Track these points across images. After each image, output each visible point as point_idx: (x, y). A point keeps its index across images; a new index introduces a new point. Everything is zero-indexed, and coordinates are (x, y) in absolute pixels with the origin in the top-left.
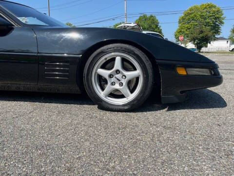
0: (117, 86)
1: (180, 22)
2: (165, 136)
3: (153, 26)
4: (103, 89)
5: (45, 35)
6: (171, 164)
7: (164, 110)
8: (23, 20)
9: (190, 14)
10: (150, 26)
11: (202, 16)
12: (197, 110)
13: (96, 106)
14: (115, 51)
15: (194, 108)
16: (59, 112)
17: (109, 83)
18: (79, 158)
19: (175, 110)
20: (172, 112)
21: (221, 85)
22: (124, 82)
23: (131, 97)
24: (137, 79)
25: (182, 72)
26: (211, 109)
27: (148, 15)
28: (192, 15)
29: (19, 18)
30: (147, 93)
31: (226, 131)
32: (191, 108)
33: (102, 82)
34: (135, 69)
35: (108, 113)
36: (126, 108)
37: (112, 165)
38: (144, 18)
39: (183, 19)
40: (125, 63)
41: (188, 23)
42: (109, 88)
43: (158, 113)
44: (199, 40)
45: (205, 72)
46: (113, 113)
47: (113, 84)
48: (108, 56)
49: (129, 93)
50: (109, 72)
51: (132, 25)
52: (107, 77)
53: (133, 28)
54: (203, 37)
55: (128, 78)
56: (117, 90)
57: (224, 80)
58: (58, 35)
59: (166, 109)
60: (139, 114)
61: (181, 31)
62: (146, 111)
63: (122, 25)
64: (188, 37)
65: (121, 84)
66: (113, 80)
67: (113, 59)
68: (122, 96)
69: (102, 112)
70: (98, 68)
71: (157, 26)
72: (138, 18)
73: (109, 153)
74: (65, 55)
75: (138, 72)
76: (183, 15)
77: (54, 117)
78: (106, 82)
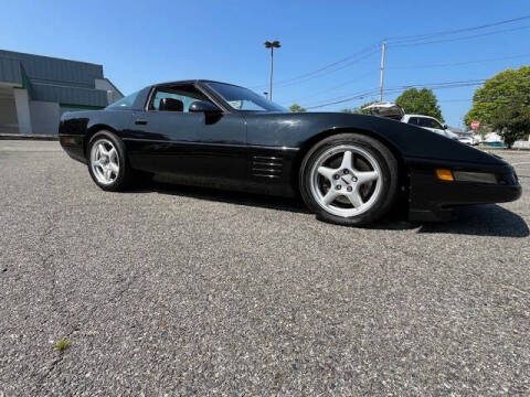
0: (343, 191)
1: (475, 99)
2: (404, 264)
3: (427, 106)
4: (324, 193)
5: (257, 121)
6: (401, 299)
7: (413, 231)
8: (235, 105)
9: (498, 84)
10: (421, 107)
11: (520, 88)
12: (469, 237)
13: (314, 216)
14: (344, 143)
15: (466, 233)
16: (267, 219)
17: (333, 186)
18: (280, 273)
19: (431, 232)
20: (425, 235)
21: (517, 201)
22: (354, 185)
23: (363, 207)
24: (375, 182)
25: (446, 177)
26: (496, 238)
27: (419, 89)
28: (501, 87)
29: (230, 103)
30: (387, 203)
31: (509, 271)
32: (459, 233)
33: (324, 184)
34: (372, 170)
35: (328, 227)
36: (354, 221)
37: (318, 286)
38: (411, 95)
39: (482, 93)
40: (359, 160)
41: (492, 100)
42: (332, 192)
43: (402, 234)
44: (511, 127)
45: (488, 178)
46: (336, 227)
47: (338, 187)
48: (334, 150)
49: (361, 202)
50: (334, 171)
51: (388, 105)
52: (330, 178)
53: (389, 110)
54: (518, 123)
55: (360, 181)
56: (343, 196)
57: (523, 193)
58: (273, 122)
59: (417, 229)
60: (373, 232)
61: (476, 114)
62: (384, 229)
63: (373, 106)
64: (489, 123)
65: (350, 189)
66: (339, 182)
67: (341, 155)
68: (350, 206)
69: (320, 225)
70: (319, 165)
71: (433, 106)
72: (401, 94)
73: (319, 273)
74: (284, 148)
75: (376, 173)
76: (482, 87)
77: (258, 224)
78: (328, 184)
